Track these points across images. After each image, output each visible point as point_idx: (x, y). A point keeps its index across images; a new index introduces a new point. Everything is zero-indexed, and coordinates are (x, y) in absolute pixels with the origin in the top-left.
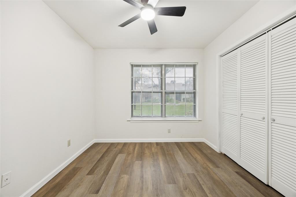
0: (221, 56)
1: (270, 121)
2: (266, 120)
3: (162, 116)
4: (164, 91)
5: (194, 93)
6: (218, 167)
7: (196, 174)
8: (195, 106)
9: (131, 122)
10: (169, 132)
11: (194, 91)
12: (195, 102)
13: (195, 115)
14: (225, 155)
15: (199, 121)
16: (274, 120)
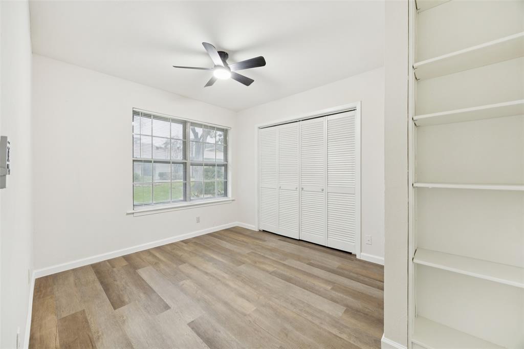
0: (260, 128)
1: (300, 190)
2: (298, 190)
3: (185, 200)
4: (188, 162)
5: (226, 166)
6: (265, 241)
7: (254, 251)
8: (226, 183)
9: (135, 215)
10: (198, 221)
11: (225, 163)
12: (226, 177)
13: (226, 194)
14: (264, 231)
15: (233, 200)
16: (303, 189)
